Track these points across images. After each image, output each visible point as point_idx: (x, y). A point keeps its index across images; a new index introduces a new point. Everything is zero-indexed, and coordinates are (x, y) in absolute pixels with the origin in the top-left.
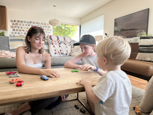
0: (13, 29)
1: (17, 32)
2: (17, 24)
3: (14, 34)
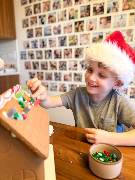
0: (28, 30)
1: (39, 39)
2: (37, 9)
3: (30, 49)
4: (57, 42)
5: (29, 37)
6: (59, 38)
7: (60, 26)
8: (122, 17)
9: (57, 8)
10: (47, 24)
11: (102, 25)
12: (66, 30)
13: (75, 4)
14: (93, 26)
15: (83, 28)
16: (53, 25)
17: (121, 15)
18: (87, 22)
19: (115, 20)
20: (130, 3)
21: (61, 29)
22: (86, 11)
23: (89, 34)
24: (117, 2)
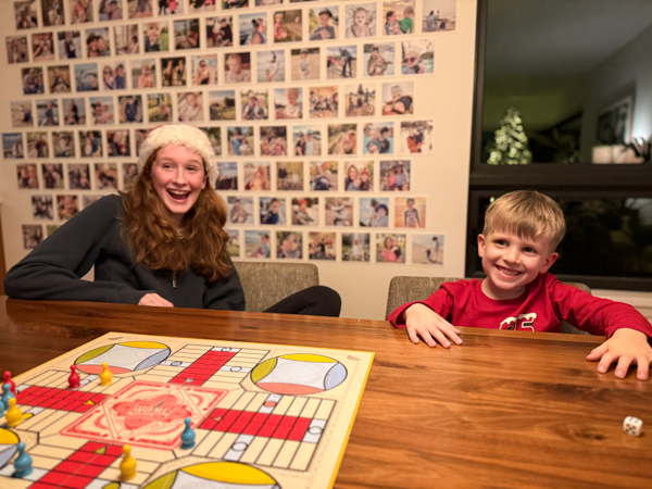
0: (26, 71)
3: (35, 128)
4: (117, 111)
5: (28, 92)
6: (120, 98)
7: (121, 66)
8: (275, 57)
9: (110, 16)
10: (83, 59)
11: (230, 73)
12: (140, 78)
13: (160, 13)
14: (208, 74)
15: (184, 78)
16: (101, 63)
17: (273, 52)
18: (193, 62)
19: (259, 64)
20: (289, 26)
21: (125, 74)
22: (189, 33)
23: (201, 93)
24: (261, 20)
